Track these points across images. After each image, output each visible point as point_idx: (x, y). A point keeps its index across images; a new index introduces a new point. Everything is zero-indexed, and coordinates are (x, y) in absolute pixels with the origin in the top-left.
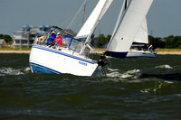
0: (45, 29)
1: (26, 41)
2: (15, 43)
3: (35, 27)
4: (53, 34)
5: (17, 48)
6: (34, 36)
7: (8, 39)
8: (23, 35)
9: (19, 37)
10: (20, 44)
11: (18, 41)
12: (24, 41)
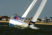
1: (45, 21)
2: (42, 21)
10: (44, 22)
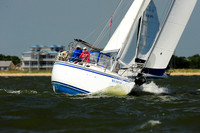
0: (58, 50)
1: (35, 63)
2: (23, 65)
3: (46, 47)
4: (78, 49)
5: (26, 70)
6: (44, 57)
7: (16, 61)
8: (33, 56)
9: (28, 59)
10: (29, 66)
11: (27, 63)
12: (33, 63)
